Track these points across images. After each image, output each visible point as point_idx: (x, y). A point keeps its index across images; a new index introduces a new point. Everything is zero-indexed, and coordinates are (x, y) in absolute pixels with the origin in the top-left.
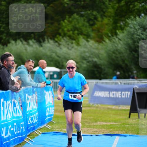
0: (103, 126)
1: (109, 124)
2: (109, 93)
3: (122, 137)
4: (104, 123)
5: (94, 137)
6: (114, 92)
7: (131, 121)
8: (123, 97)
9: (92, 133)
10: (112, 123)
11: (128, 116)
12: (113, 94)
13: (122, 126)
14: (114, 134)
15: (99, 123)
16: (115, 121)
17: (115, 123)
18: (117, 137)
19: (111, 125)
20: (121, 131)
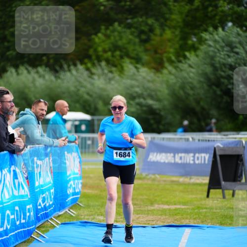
0: (163, 212)
1: (173, 207)
2: (174, 157)
3: (196, 230)
4: (166, 207)
5: (149, 229)
6: (183, 155)
7: (209, 202)
8: (197, 162)
9: (145, 224)
10: (178, 207)
11: (206, 194)
12: (181, 158)
13: (196, 211)
14: (181, 225)
15: (156, 206)
16: (185, 204)
17: (183, 207)
18: (188, 230)
19: (176, 209)
20: (195, 219)
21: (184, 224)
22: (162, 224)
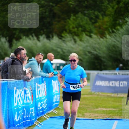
0: (103, 112)
1: (108, 109)
2: (109, 83)
3: (120, 122)
4: (105, 109)
6: (114, 82)
8: (121, 86)
9: (93, 118)
10: (111, 109)
12: (112, 84)
13: (121, 111)
14: (113, 119)
15: (99, 109)
16: (114, 108)
17: (114, 109)
18: (116, 121)
19: (110, 111)
20: (120, 116)
21: (114, 119)
22: (103, 118)
